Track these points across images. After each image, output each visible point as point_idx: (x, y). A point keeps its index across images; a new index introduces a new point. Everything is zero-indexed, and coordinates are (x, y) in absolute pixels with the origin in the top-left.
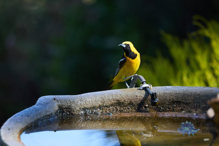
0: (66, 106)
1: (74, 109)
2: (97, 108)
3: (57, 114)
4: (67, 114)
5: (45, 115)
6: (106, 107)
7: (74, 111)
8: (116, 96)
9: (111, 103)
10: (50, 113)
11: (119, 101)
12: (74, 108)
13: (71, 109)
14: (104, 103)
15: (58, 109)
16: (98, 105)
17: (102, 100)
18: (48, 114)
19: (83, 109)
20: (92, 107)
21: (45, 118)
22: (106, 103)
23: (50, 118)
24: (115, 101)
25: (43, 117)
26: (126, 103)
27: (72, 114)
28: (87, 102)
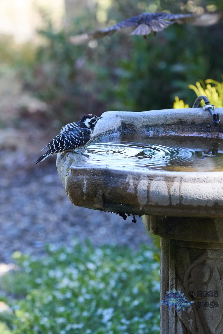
0: (129, 122)
1: (137, 126)
2: (160, 126)
3: (120, 129)
4: (130, 130)
5: (108, 130)
6: (169, 125)
7: (136, 128)
8: (179, 115)
9: (173, 121)
10: (113, 128)
11: (182, 120)
12: (136, 124)
13: (134, 126)
14: (166, 121)
15: (121, 125)
16: (161, 123)
17: (165, 118)
18: (111, 129)
19: (145, 126)
20: (154, 125)
21: (107, 133)
22: (169, 121)
23: (112, 133)
24: (178, 120)
25: (106, 132)
26: (189, 122)
27: (135, 130)
28: (150, 119)
